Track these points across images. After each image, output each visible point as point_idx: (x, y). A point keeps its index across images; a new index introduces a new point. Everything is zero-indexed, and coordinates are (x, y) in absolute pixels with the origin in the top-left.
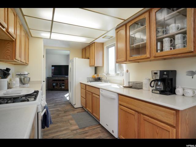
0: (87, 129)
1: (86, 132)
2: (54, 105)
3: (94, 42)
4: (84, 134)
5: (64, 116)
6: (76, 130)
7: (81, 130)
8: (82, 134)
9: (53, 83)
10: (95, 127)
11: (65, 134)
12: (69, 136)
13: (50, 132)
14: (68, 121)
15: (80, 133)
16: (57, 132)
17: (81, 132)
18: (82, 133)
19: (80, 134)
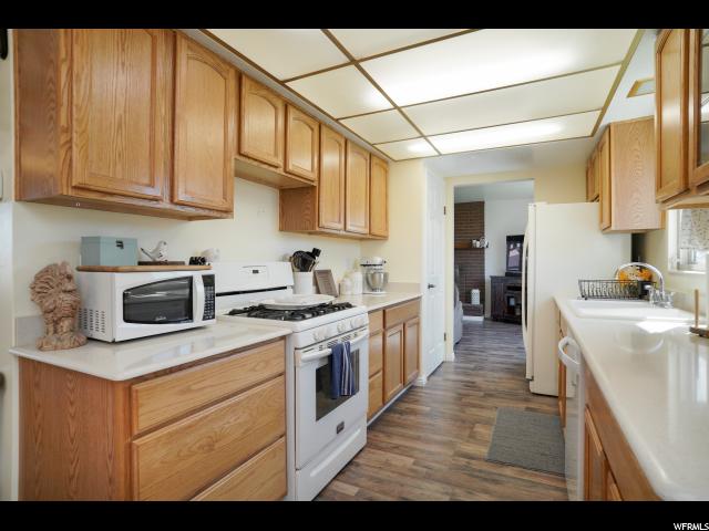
0: (508, 471)
1: (497, 477)
2: (472, 366)
3: (608, 127)
4: (486, 480)
5: (474, 406)
6: (472, 458)
7: (486, 467)
8: (477, 477)
9: (509, 298)
10: (545, 482)
11: (431, 453)
12: (437, 462)
13: (404, 431)
14: (474, 423)
15: (474, 470)
16: (418, 439)
17: (480, 471)
18: (482, 475)
19: (470, 475)
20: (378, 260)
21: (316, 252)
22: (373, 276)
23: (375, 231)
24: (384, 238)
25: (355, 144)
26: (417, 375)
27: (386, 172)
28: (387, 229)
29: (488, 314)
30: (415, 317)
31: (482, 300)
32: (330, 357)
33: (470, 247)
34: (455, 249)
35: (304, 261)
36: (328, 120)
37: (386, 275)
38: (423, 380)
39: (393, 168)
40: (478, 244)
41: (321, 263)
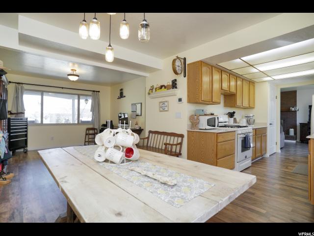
20: (251, 115)
21: (234, 113)
22: (250, 120)
23: (251, 106)
24: (253, 108)
25: (245, 80)
26: (266, 153)
27: (254, 86)
28: (254, 105)
29: (298, 140)
30: (265, 134)
31: (295, 133)
32: (245, 138)
33: (289, 111)
34: (282, 111)
35: (231, 115)
36: (238, 75)
37: (254, 120)
38: (268, 155)
39: (256, 85)
40: (293, 109)
41: (236, 116)
